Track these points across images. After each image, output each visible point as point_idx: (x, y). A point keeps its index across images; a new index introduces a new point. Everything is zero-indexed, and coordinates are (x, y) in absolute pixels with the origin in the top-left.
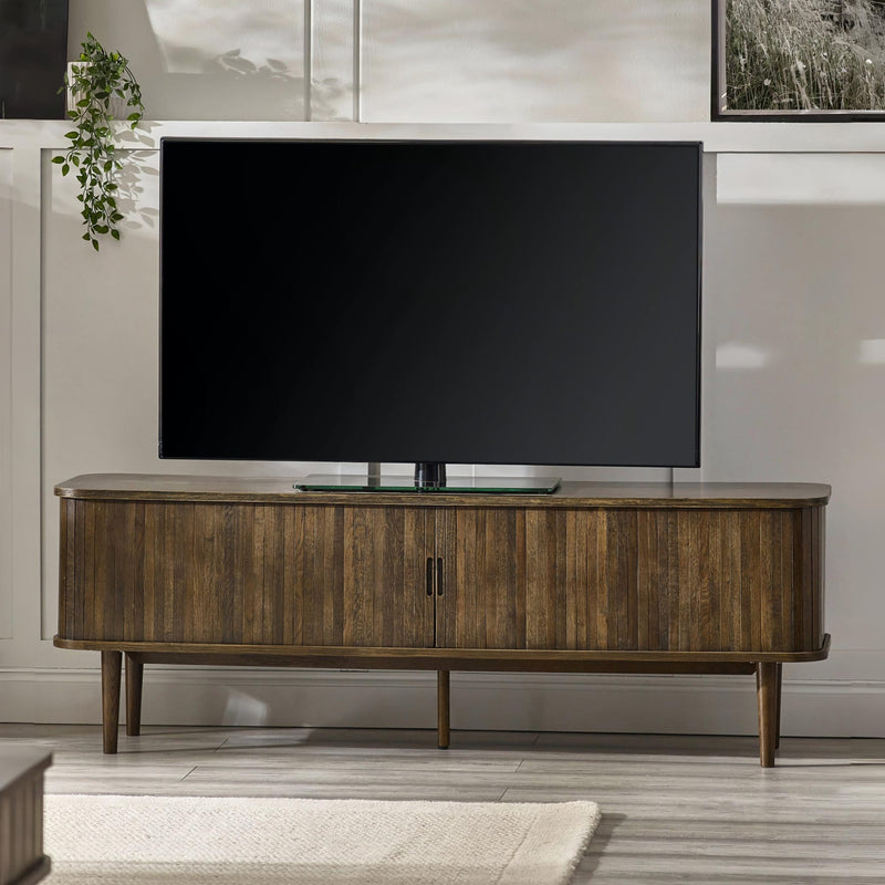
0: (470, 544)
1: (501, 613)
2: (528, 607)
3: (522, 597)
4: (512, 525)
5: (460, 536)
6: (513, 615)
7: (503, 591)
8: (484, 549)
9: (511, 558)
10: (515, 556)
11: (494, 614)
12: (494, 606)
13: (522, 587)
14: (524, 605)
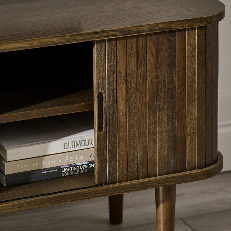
0: (131, 74)
1: (162, 139)
2: (188, 129)
3: (182, 119)
4: (172, 48)
5: (120, 67)
6: (173, 140)
7: (164, 116)
8: (145, 77)
9: (171, 82)
10: (176, 79)
11: (155, 141)
12: (155, 133)
13: (182, 108)
14: (184, 127)
